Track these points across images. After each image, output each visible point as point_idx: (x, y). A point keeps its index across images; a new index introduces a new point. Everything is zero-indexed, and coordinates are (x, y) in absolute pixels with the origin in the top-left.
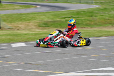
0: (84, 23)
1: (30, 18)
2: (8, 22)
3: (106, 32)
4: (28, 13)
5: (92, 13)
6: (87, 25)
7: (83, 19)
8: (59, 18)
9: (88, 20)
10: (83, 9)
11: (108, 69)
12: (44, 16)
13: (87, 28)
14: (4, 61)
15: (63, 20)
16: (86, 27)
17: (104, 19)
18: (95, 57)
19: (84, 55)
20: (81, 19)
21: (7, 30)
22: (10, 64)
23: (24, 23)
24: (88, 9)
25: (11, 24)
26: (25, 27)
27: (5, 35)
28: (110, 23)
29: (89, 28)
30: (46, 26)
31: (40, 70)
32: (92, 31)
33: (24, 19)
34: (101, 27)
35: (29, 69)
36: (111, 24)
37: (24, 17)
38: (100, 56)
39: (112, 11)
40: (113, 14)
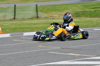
1: (63, 9)
2: (44, 13)
4: (61, 4)
8: (88, 8)
12: (75, 7)
14: (43, 45)
15: (93, 10)
21: (44, 19)
22: (48, 48)
23: (58, 13)
25: (47, 14)
26: (59, 17)
27: (42, 23)
30: (77, 15)
31: (75, 54)
33: (58, 10)
35: (65, 53)
37: (58, 8)
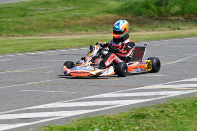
0: (12, 28)
3: (49, 42)
5: (25, 10)
6: (16, 31)
7: (9, 20)
9: (17, 22)
10: (9, 4)
11: (55, 105)
13: (18, 36)
16: (15, 34)
17: (46, 20)
18: (32, 87)
19: (13, 83)
20: (6, 21)
24: (17, 4)
28: (56, 28)
29: (21, 35)
32: (25, 41)
34: (42, 34)
36: (59, 28)
38: (41, 84)
39: (59, 6)
40: (60, 11)
